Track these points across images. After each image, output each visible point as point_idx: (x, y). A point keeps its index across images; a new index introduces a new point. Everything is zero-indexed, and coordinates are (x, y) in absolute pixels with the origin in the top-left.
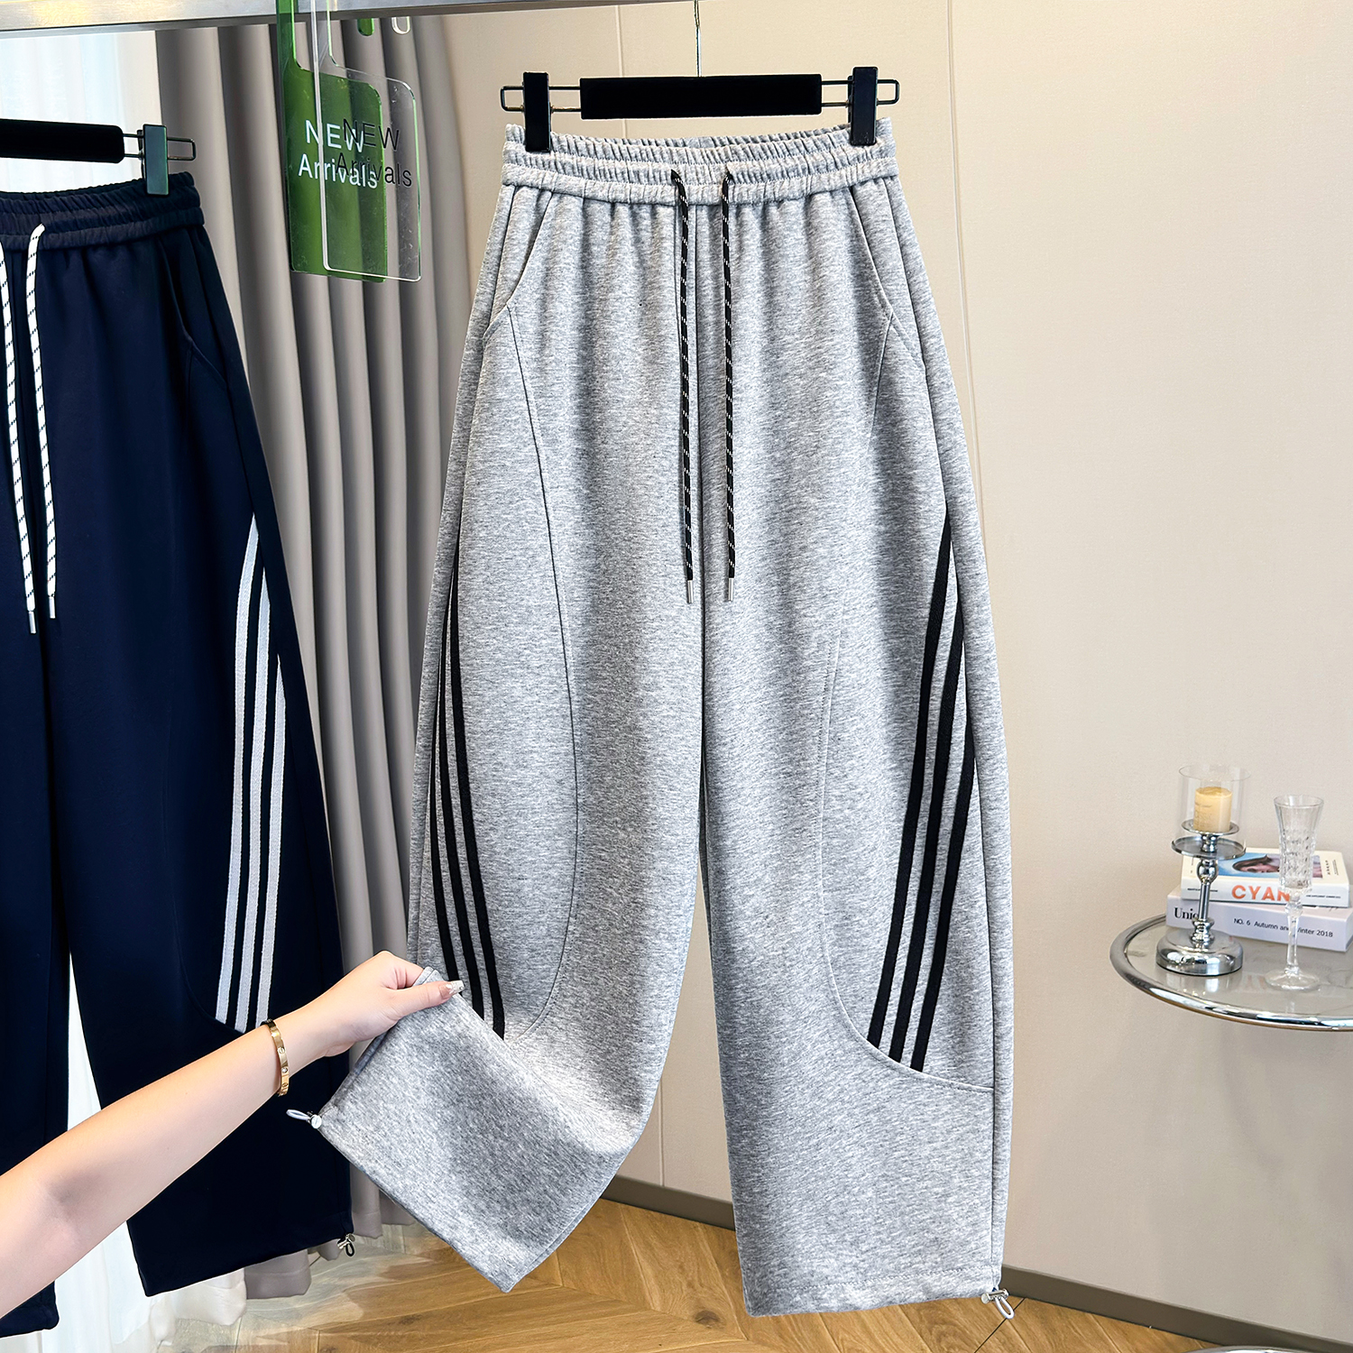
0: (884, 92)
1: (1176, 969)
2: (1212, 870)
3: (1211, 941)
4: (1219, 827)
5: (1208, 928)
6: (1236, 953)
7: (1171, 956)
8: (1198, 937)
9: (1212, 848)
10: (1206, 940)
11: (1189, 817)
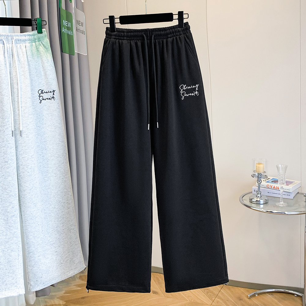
0: (185, 16)
1: (254, 203)
2: (260, 181)
3: (261, 197)
4: (261, 171)
5: (260, 194)
6: (267, 199)
7: (253, 200)
8: (258, 196)
9: (260, 176)
10: (260, 196)
11: (255, 170)
